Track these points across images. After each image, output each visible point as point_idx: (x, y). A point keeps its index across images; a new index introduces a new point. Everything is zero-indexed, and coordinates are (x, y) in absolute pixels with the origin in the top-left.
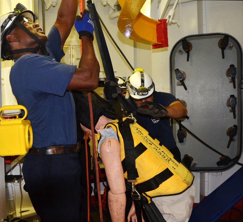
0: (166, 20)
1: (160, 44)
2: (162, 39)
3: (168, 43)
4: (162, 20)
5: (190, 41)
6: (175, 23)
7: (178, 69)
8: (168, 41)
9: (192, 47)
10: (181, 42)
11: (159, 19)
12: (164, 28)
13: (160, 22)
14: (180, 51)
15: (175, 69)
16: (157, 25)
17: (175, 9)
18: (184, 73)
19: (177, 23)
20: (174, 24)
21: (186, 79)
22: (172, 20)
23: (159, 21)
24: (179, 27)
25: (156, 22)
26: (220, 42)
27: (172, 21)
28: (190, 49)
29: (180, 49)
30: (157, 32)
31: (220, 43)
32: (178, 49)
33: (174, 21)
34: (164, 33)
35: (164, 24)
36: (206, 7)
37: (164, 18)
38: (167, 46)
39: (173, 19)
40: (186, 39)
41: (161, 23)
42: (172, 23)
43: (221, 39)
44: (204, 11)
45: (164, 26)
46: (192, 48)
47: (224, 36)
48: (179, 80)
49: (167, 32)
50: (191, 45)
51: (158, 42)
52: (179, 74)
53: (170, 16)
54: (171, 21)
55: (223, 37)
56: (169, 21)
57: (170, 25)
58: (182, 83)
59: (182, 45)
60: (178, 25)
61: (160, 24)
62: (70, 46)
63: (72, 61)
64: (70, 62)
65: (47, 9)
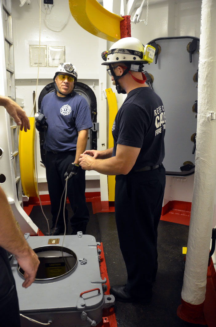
4: (125, 16)
5: (159, 44)
7: (146, 72)
10: (151, 44)
11: (123, 15)
12: (127, 25)
13: (123, 19)
16: (121, 22)
17: (143, 8)
18: (152, 76)
22: (139, 19)
23: (123, 17)
25: (119, 18)
26: (189, 45)
30: (120, 29)
31: (188, 47)
33: (141, 21)
34: (127, 30)
35: (127, 20)
40: (155, 42)
43: (190, 42)
45: (127, 22)
46: (160, 51)
47: (193, 39)
49: (130, 28)
50: (160, 48)
53: (137, 15)
55: (191, 40)
56: (136, 20)
62: (46, 46)
63: (48, 61)
64: (46, 62)
65: (21, 6)
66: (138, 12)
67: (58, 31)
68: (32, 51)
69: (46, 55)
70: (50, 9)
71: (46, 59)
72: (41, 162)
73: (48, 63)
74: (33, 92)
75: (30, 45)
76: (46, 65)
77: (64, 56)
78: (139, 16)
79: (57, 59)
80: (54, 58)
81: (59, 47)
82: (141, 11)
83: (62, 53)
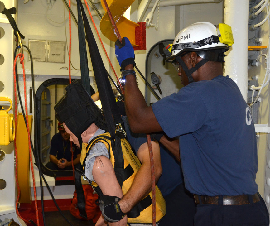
0: (145, 23)
1: (138, 47)
2: (140, 41)
3: (146, 46)
4: (140, 22)
7: (153, 73)
8: (146, 44)
10: (158, 45)
12: (142, 31)
13: (139, 25)
14: (157, 55)
15: (151, 72)
16: (136, 28)
17: (154, 12)
18: (159, 77)
19: (155, 26)
20: (152, 27)
21: (161, 83)
22: (150, 23)
23: (138, 23)
25: (136, 25)
27: (150, 24)
29: (156, 53)
30: (135, 34)
32: (155, 53)
33: (152, 25)
34: (143, 36)
35: (143, 27)
36: (184, 12)
37: (143, 21)
38: (145, 49)
39: (151, 22)
40: (163, 43)
42: (150, 26)
44: (181, 16)
45: (143, 29)
48: (154, 84)
49: (145, 34)
51: (136, 44)
52: (155, 78)
53: (148, 20)
54: (149, 25)
56: (147, 24)
57: (148, 28)
58: (157, 87)
59: (158, 49)
60: (156, 29)
61: (139, 26)
62: (46, 41)
63: (47, 57)
64: (45, 57)
65: (26, 2)
66: (149, 16)
67: (59, 26)
68: (31, 45)
69: (46, 50)
70: (52, 5)
71: (45, 54)
72: (35, 164)
73: (47, 58)
74: (30, 88)
75: (29, 40)
76: (44, 60)
77: (64, 52)
78: (150, 20)
79: (56, 55)
80: (53, 53)
81: (59, 42)
82: (152, 15)
83: (63, 48)
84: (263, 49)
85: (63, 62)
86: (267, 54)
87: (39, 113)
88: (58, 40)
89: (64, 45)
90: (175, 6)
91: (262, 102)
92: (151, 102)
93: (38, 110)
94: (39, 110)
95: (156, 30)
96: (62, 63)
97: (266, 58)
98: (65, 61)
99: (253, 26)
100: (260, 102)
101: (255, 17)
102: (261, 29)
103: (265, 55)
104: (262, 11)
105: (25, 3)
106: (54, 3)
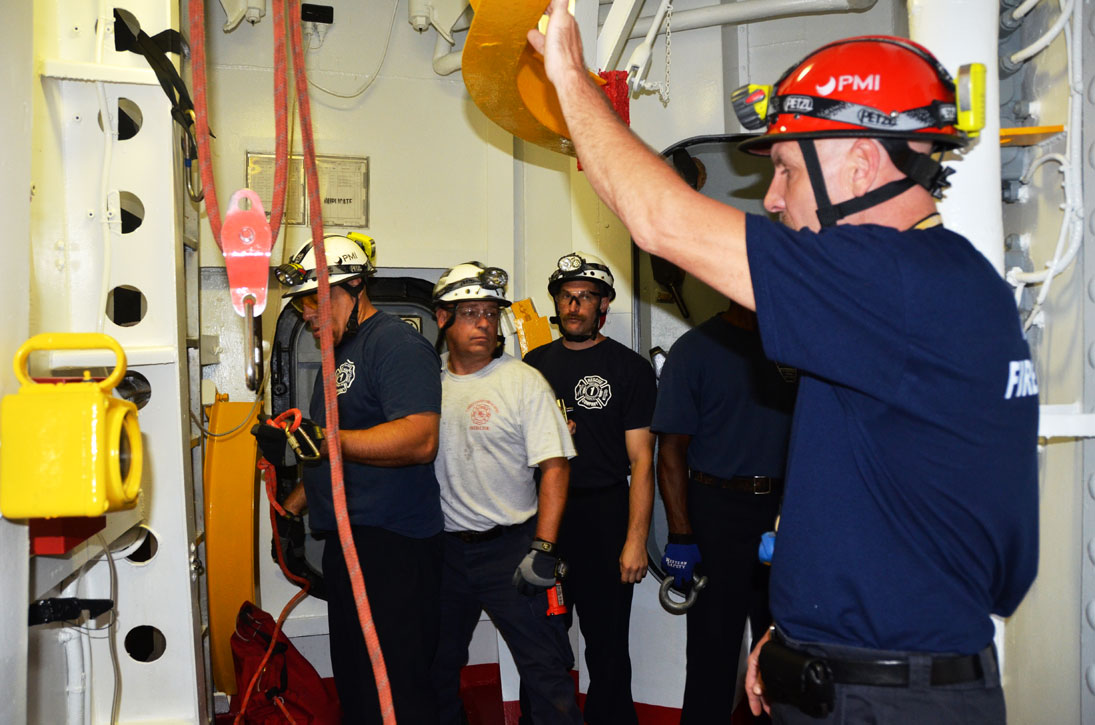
0: (625, 74)
4: (610, 73)
5: (698, 157)
6: (654, 92)
9: (705, 174)
11: (603, 70)
12: (617, 102)
13: (605, 82)
17: (652, 45)
19: (658, 91)
20: (649, 93)
21: (684, 282)
22: (641, 79)
23: (602, 75)
24: (665, 106)
27: (643, 83)
28: (700, 179)
33: (648, 86)
35: (617, 88)
36: (751, 50)
37: (619, 68)
39: (645, 76)
40: (686, 149)
41: (607, 84)
42: (642, 91)
44: (742, 61)
45: (618, 92)
46: (704, 179)
48: (660, 284)
49: (628, 113)
50: (703, 168)
53: (635, 68)
54: (639, 85)
56: (632, 81)
57: (636, 96)
58: (674, 296)
60: (661, 99)
61: (604, 85)
63: (308, 207)
64: (302, 211)
65: (229, 28)
66: (638, 56)
67: (345, 106)
68: (254, 171)
69: (304, 186)
70: (321, 38)
71: (302, 199)
75: (247, 153)
76: (301, 221)
77: (364, 191)
78: (640, 72)
79: (340, 200)
80: (329, 197)
81: (349, 158)
82: (648, 54)
83: (360, 179)
84: (1046, 135)
85: (363, 223)
86: (1063, 152)
87: (285, 392)
88: (342, 154)
89: (363, 170)
90: (720, 27)
91: (1050, 327)
92: (653, 346)
93: (284, 384)
94: (288, 384)
95: (662, 104)
96: (360, 227)
97: (1062, 168)
98: (367, 220)
99: (1009, 58)
100: (1040, 326)
101: (1015, 25)
102: (1034, 69)
103: (1059, 157)
104: (1038, 7)
105: (226, 32)
106: (326, 33)
